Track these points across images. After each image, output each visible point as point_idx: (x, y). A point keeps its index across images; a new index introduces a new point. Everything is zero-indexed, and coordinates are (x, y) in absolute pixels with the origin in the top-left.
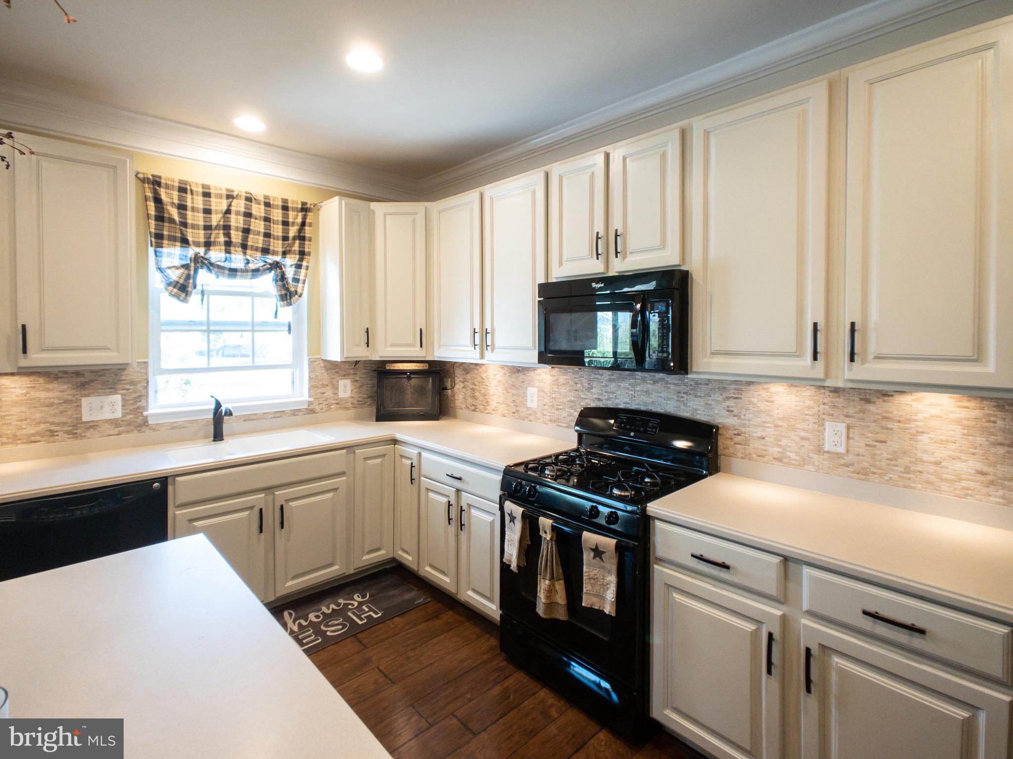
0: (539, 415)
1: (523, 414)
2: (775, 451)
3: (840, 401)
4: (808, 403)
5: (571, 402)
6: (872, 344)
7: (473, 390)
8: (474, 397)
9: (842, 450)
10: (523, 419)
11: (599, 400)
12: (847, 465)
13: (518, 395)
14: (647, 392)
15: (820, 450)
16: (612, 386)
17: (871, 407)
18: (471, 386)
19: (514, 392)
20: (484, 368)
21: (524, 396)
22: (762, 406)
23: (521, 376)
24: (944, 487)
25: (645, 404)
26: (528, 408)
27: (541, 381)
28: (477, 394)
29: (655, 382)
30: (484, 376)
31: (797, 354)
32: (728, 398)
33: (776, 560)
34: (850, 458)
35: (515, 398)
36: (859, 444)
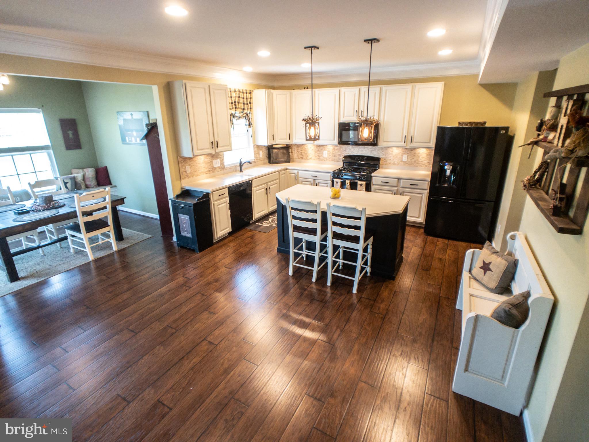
0: (328, 159)
1: (322, 159)
2: (393, 162)
3: (407, 151)
4: (401, 151)
5: (339, 154)
6: (415, 140)
7: (301, 152)
8: (302, 155)
9: (406, 161)
10: (322, 160)
11: (348, 153)
12: (407, 164)
13: (320, 153)
14: (363, 151)
15: (402, 161)
16: (352, 150)
17: (412, 152)
18: (300, 151)
19: (319, 152)
20: (306, 145)
21: (322, 153)
22: (391, 152)
23: (321, 148)
24: (423, 166)
25: (362, 154)
26: (324, 157)
27: (329, 149)
28: (303, 154)
29: (365, 148)
30: (306, 148)
31: (401, 142)
32: (383, 151)
33: (397, 180)
34: (407, 162)
35: (319, 154)
36: (409, 159)
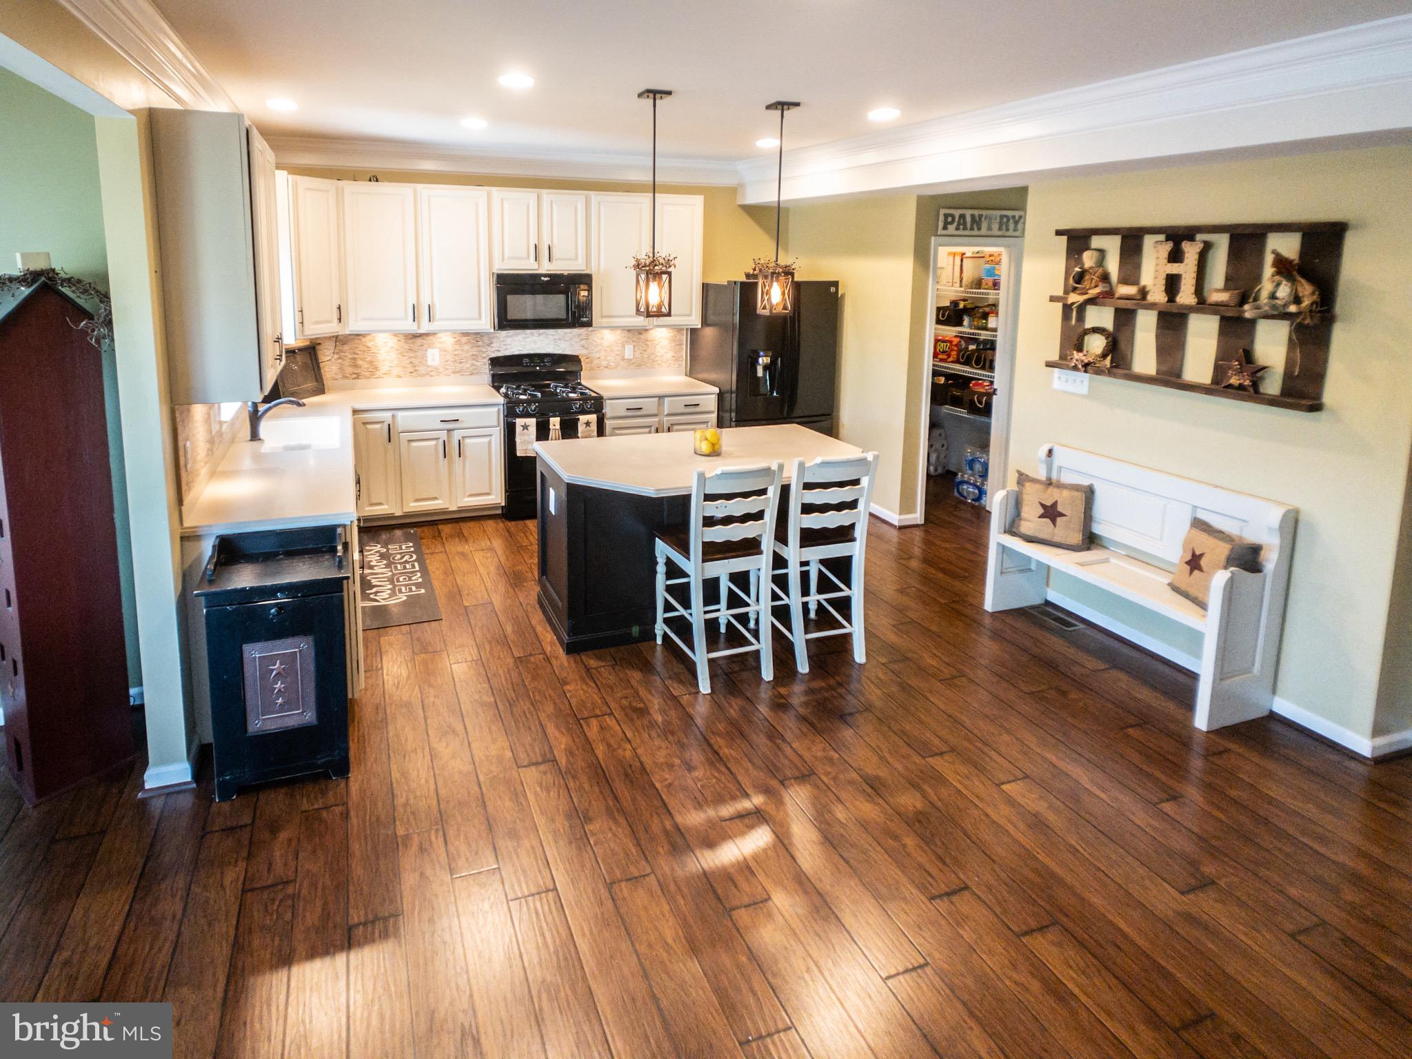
0: (441, 369)
1: (424, 372)
2: (604, 363)
3: (630, 335)
4: (619, 337)
5: (473, 355)
7: (355, 359)
8: (356, 366)
9: (632, 357)
10: (423, 375)
11: (498, 351)
12: (634, 363)
13: (415, 357)
14: (535, 342)
15: (623, 359)
16: (509, 340)
17: (642, 336)
18: (350, 356)
19: (411, 355)
20: (369, 337)
21: (424, 357)
22: (599, 341)
23: (419, 341)
24: (664, 365)
25: (533, 350)
26: (428, 366)
27: (442, 343)
28: (360, 362)
29: (540, 335)
30: (370, 344)
32: (582, 340)
33: (656, 399)
34: (634, 361)
35: (413, 360)
36: (638, 355)
